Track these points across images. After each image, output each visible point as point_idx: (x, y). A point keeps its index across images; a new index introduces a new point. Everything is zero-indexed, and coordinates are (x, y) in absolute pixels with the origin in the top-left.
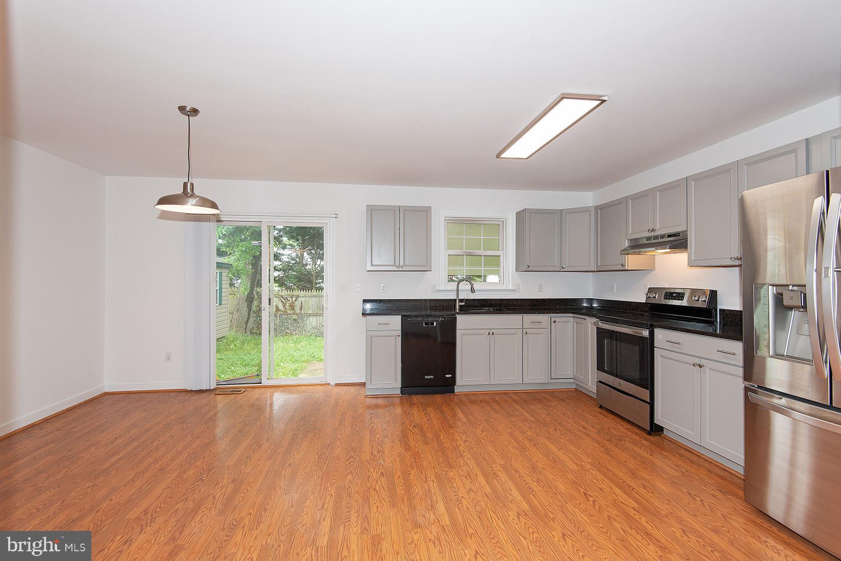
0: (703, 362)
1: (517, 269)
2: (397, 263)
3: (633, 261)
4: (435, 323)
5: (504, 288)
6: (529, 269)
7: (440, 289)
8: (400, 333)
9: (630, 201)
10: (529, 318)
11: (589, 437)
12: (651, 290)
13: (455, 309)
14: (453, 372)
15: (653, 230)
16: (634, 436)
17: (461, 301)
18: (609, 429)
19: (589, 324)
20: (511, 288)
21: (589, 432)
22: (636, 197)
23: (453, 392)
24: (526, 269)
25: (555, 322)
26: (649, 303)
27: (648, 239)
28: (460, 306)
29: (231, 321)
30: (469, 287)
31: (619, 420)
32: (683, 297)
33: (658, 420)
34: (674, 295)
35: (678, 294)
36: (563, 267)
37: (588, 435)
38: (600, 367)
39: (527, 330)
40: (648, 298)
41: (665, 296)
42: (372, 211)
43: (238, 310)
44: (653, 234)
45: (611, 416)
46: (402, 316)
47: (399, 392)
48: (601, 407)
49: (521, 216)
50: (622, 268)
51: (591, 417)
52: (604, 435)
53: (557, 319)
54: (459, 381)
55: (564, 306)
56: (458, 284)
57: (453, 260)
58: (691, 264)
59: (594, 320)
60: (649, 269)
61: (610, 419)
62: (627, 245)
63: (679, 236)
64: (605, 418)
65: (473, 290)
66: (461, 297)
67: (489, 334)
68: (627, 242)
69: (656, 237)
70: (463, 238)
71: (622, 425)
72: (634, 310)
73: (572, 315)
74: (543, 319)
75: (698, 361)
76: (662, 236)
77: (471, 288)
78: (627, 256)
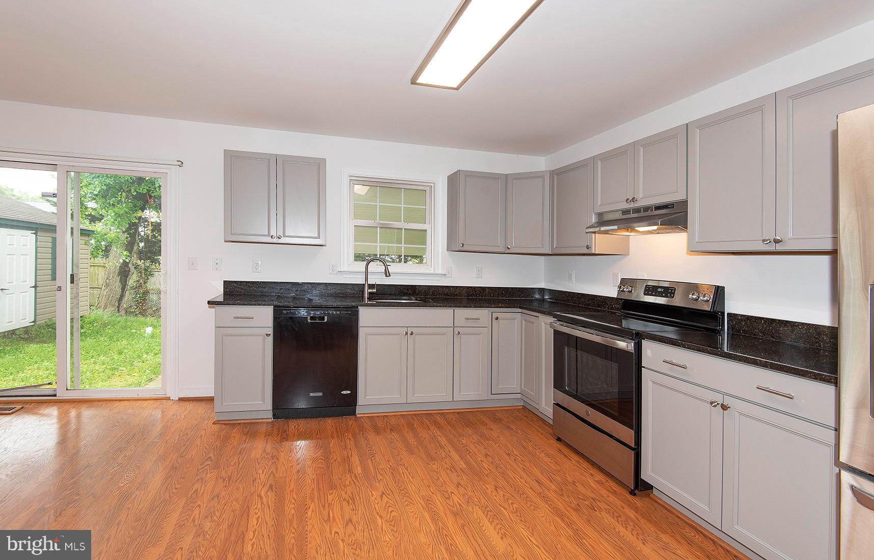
0: (728, 401)
1: (449, 249)
2: (273, 233)
3: (600, 242)
4: (326, 317)
5: (432, 272)
6: (465, 248)
7: (342, 270)
8: (270, 331)
9: (599, 161)
10: (463, 314)
11: (546, 502)
12: (624, 281)
13: (363, 297)
14: (353, 387)
15: (633, 200)
16: (612, 498)
17: (371, 286)
18: (574, 483)
19: (543, 324)
20: (440, 272)
21: (546, 492)
22: (606, 157)
23: (354, 413)
24: (461, 249)
25: (497, 319)
26: (622, 299)
27: (625, 212)
28: (370, 293)
29: (99, 298)
30: (383, 269)
31: (585, 464)
32: (674, 294)
33: (647, 474)
34: (659, 290)
35: (666, 288)
36: (508, 248)
37: (545, 499)
38: (558, 384)
39: (461, 330)
40: (621, 291)
41: (645, 290)
42: (233, 159)
43: (107, 285)
44: (632, 205)
45: (575, 457)
46: (275, 307)
47: (271, 415)
48: (559, 439)
49: (454, 181)
50: (587, 251)
51: (546, 459)
52: (568, 496)
53: (499, 315)
54: (361, 399)
55: (508, 297)
56: (367, 265)
57: (361, 233)
58: (693, 251)
59: (551, 319)
60: (621, 253)
61: (574, 462)
62: (594, 221)
63: (673, 207)
64: (566, 459)
65: (387, 274)
66: (371, 281)
67: (407, 333)
68: (594, 216)
69: (637, 210)
70: (377, 205)
71: (591, 475)
72: (599, 306)
73: (520, 310)
74: (483, 314)
75: (719, 399)
76: (646, 209)
77: (385, 269)
78: (594, 235)
